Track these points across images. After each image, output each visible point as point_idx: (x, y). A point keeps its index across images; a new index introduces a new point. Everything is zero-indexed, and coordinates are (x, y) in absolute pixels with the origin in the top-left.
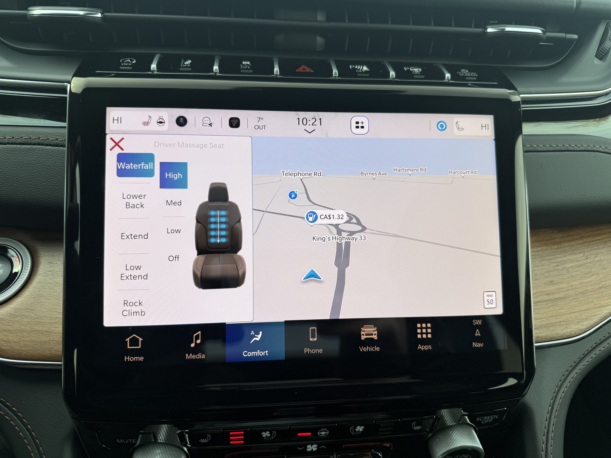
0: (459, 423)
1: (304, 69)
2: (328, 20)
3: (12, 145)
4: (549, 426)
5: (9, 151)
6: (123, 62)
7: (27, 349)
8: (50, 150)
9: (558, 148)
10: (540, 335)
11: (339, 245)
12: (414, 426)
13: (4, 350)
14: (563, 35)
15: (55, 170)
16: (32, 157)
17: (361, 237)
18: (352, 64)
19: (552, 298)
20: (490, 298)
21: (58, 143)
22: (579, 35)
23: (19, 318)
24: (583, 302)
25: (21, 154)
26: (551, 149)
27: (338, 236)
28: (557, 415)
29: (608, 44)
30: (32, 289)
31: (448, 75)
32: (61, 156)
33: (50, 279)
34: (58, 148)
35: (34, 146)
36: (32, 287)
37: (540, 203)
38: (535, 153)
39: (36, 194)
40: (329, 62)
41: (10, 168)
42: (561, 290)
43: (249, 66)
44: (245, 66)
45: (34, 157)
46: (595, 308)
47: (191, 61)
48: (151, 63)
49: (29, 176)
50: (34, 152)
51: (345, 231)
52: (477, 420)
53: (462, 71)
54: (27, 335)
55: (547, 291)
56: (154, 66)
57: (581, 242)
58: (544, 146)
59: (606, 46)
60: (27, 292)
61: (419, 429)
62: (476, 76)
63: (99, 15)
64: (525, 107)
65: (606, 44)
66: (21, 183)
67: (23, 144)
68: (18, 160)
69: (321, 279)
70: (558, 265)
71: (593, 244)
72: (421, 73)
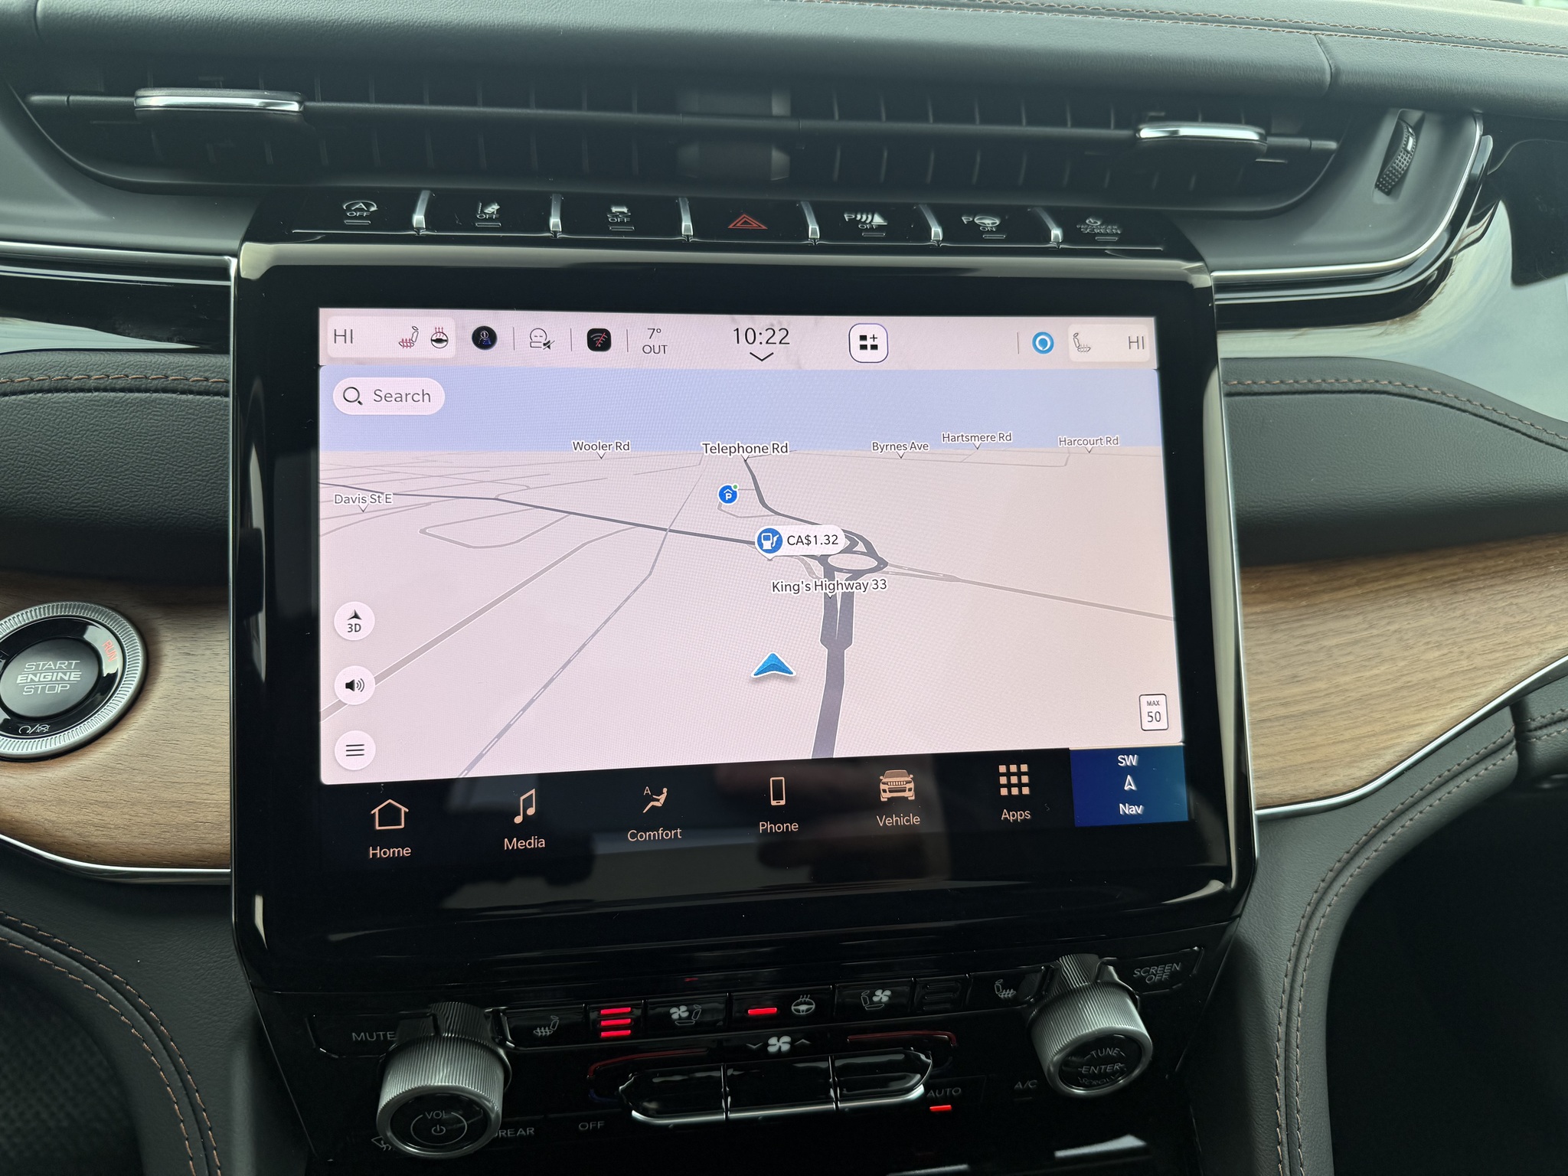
0: (1097, 982)
1: (746, 222)
2: (796, 112)
3: (106, 394)
4: (1292, 987)
5: (98, 406)
6: (349, 208)
7: (147, 841)
8: (192, 402)
9: (1297, 387)
10: (1267, 791)
11: (830, 601)
12: (999, 991)
13: (94, 845)
14: (1304, 142)
15: (203, 447)
16: (151, 419)
17: (875, 582)
18: (850, 212)
19: (1295, 713)
20: (1154, 709)
21: (210, 386)
22: (1341, 141)
23: (126, 776)
24: (1362, 719)
25: (125, 411)
26: (1284, 388)
27: (827, 580)
28: (1309, 964)
29: (1402, 160)
30: (152, 712)
31: (1056, 233)
32: (217, 415)
33: (190, 689)
34: (209, 399)
35: (155, 395)
36: (150, 707)
37: (1260, 506)
38: (1248, 398)
39: (162, 500)
40: (800, 206)
41: (102, 443)
42: (1315, 695)
43: (627, 217)
44: (617, 216)
45: (156, 418)
46: (1387, 732)
47: (499, 205)
48: (412, 210)
49: (146, 461)
50: (156, 408)
51: (840, 570)
52: (1136, 974)
53: (1087, 221)
54: (145, 811)
55: (1284, 698)
56: (419, 218)
57: (1360, 592)
58: (1267, 382)
59: (1398, 165)
60: (141, 720)
61: (1010, 996)
62: (1117, 233)
63: (294, 107)
64: (1222, 299)
65: (1397, 161)
66: (126, 477)
67: (131, 390)
68: (121, 425)
69: (792, 673)
70: (1308, 642)
71: (1385, 597)
72: (1000, 229)
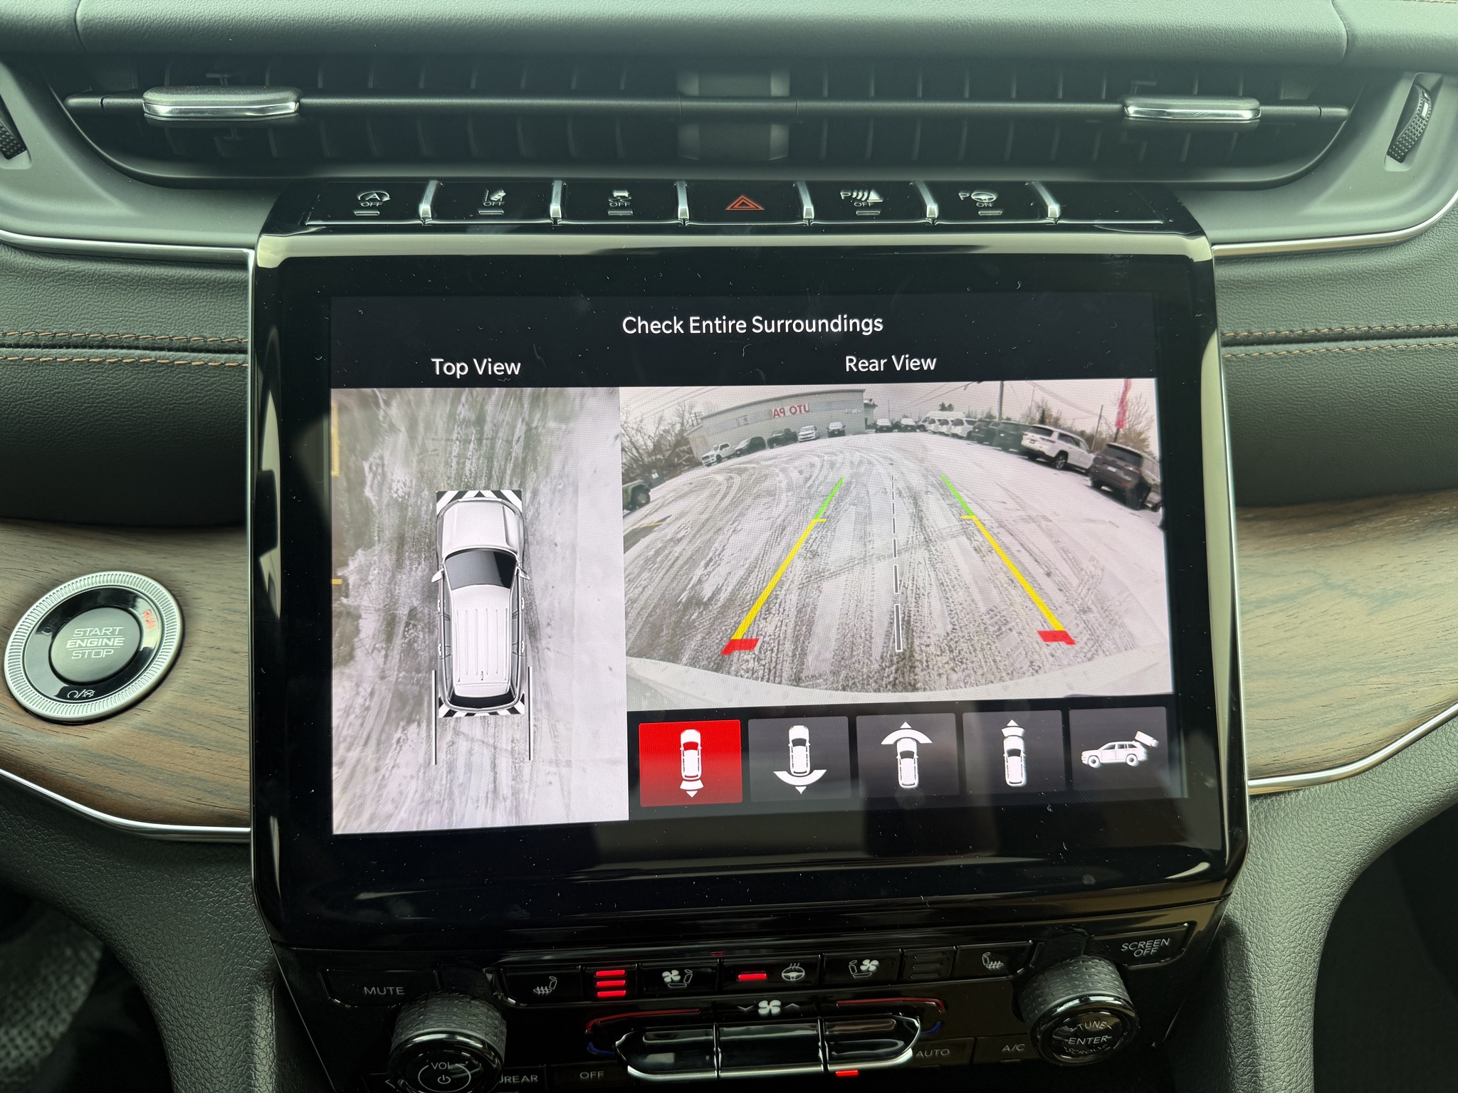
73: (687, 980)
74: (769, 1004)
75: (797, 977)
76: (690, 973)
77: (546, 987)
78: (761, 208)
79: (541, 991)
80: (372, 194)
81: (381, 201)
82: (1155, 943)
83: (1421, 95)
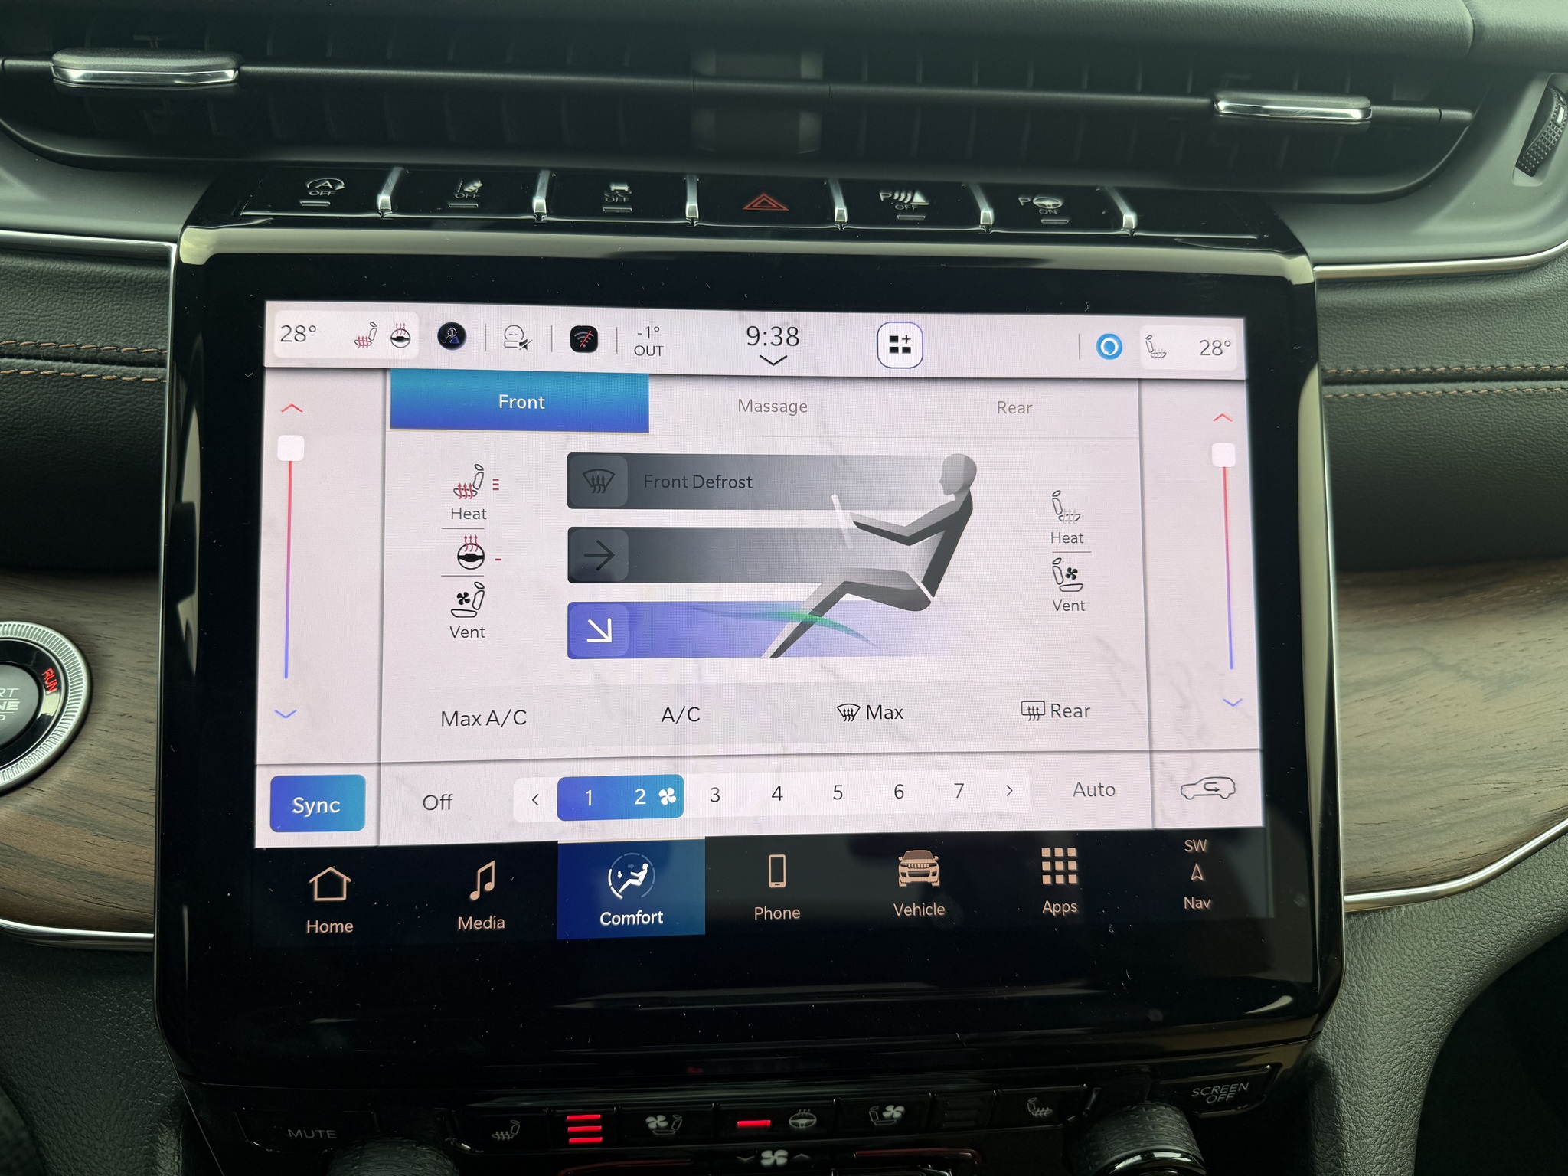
73: (675, 1127)
74: (773, 1154)
75: (807, 1124)
76: (678, 1118)
77: (507, 1132)
78: (785, 208)
79: (501, 1136)
80: (324, 181)
81: (333, 189)
82: (1232, 1088)
83: (1556, 99)
